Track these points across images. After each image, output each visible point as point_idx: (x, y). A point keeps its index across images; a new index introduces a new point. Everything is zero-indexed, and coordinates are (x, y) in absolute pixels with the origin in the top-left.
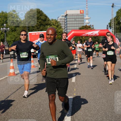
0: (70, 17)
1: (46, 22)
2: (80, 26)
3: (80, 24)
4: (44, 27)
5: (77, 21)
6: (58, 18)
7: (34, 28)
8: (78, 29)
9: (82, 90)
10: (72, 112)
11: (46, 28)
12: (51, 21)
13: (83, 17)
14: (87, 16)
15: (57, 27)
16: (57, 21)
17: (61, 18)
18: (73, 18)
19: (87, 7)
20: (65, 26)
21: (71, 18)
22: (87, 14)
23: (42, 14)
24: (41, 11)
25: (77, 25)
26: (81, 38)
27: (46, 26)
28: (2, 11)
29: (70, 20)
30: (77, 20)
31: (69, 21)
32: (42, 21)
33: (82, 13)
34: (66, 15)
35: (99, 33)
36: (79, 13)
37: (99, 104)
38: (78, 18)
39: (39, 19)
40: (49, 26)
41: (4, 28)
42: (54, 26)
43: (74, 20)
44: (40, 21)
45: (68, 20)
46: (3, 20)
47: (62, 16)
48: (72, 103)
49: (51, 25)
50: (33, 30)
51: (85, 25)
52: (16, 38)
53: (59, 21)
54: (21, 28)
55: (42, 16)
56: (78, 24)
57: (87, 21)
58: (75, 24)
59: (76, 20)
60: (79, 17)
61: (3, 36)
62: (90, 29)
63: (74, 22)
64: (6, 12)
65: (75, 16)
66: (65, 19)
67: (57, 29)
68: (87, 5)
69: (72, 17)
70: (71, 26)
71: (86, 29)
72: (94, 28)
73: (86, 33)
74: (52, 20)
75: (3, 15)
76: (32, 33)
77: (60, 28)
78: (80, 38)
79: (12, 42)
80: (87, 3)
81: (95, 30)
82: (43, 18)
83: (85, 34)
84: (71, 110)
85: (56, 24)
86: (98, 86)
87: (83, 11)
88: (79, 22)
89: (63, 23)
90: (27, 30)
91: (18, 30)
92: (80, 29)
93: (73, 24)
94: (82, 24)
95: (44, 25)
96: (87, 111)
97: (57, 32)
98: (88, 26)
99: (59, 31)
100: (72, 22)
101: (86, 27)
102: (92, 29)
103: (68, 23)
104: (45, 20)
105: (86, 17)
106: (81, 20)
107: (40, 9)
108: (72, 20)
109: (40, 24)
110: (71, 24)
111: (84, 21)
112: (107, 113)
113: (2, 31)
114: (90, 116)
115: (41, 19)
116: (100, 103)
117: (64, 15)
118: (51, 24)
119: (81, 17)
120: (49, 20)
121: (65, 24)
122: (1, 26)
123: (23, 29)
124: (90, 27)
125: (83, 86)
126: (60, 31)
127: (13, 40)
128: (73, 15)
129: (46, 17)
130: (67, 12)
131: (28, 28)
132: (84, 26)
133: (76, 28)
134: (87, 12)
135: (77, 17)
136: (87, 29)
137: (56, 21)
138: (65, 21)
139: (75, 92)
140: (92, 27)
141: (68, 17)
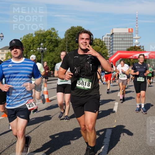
0: (117, 36)
2: (128, 46)
3: (128, 44)
5: (124, 41)
6: (103, 37)
7: (75, 48)
8: (126, 50)
9: (124, 121)
10: (109, 148)
12: (94, 40)
13: (132, 36)
14: (137, 36)
15: (101, 47)
16: (102, 41)
17: (106, 37)
18: (120, 38)
19: (137, 24)
20: (111, 47)
21: (118, 38)
22: (137, 33)
25: (125, 46)
26: (129, 61)
29: (117, 39)
30: (125, 39)
31: (116, 41)
33: (131, 32)
34: (112, 33)
35: (149, 55)
36: (128, 32)
37: (142, 139)
38: (126, 38)
41: (41, 48)
42: (97, 46)
43: (121, 39)
45: (114, 39)
46: (41, 39)
47: (107, 35)
48: (110, 137)
49: (94, 45)
51: (134, 45)
52: (54, 59)
53: (104, 40)
54: (60, 48)
56: (126, 44)
57: (137, 41)
58: (122, 44)
59: (123, 39)
60: (127, 36)
61: (40, 57)
62: (140, 50)
63: (121, 42)
64: (44, 30)
65: (122, 35)
66: (111, 38)
67: (101, 50)
68: (137, 23)
69: (119, 36)
70: (118, 47)
71: (134, 51)
72: (145, 50)
73: (134, 55)
74: (96, 39)
77: (105, 48)
78: (127, 61)
79: (50, 63)
80: (137, 21)
81: (145, 52)
83: (133, 57)
84: (108, 145)
85: (100, 44)
86: (143, 117)
87: (132, 29)
88: (127, 42)
89: (108, 42)
90: (67, 50)
91: (56, 51)
92: (128, 50)
93: (120, 44)
94: (130, 44)
96: (126, 147)
98: (137, 47)
99: (104, 51)
100: (119, 42)
101: (135, 48)
102: (142, 50)
103: (114, 42)
105: (135, 36)
106: (129, 39)
107: (82, 27)
108: (119, 39)
110: (118, 44)
111: (132, 41)
112: (151, 150)
113: (39, 52)
114: (130, 153)
116: (144, 138)
117: (109, 34)
119: (129, 36)
121: (111, 44)
122: (38, 45)
123: (62, 49)
124: (139, 48)
125: (125, 117)
126: (104, 53)
127: (50, 62)
128: (121, 34)
130: (113, 31)
131: (68, 49)
132: (132, 47)
133: (123, 49)
134: (137, 31)
135: (125, 36)
136: (136, 50)
137: (100, 41)
138: (111, 41)
139: (115, 123)
140: (142, 48)
141: (114, 36)
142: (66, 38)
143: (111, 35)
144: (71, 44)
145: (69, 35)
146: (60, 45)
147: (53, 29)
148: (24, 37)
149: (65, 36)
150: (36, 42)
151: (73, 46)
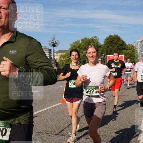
1: (123, 47)
4: (121, 51)
6: (134, 43)
11: (122, 52)
12: (127, 46)
15: (133, 51)
17: (137, 43)
20: (141, 51)
23: (120, 39)
24: (119, 37)
27: (123, 50)
28: (85, 37)
32: (119, 46)
39: (117, 44)
40: (125, 50)
42: (130, 50)
44: (117, 45)
46: (86, 45)
47: (138, 41)
49: (127, 50)
50: (111, 53)
53: (135, 45)
55: (120, 41)
61: (85, 58)
64: (88, 38)
66: (141, 44)
74: (129, 45)
75: (86, 40)
76: (109, 57)
82: (120, 43)
85: (132, 48)
89: (139, 47)
90: (106, 53)
95: (121, 49)
97: (133, 56)
104: (122, 45)
109: (117, 48)
115: (118, 44)
117: (140, 41)
118: (128, 48)
120: (125, 45)
121: (141, 49)
122: (84, 49)
123: (102, 52)
129: (123, 42)
130: (142, 38)
137: (132, 46)
138: (141, 46)
142: (105, 44)
143: (141, 41)
144: (109, 48)
145: (108, 42)
146: (100, 49)
147: (96, 37)
148: (73, 43)
149: (104, 42)
150: (82, 47)
151: (111, 50)
